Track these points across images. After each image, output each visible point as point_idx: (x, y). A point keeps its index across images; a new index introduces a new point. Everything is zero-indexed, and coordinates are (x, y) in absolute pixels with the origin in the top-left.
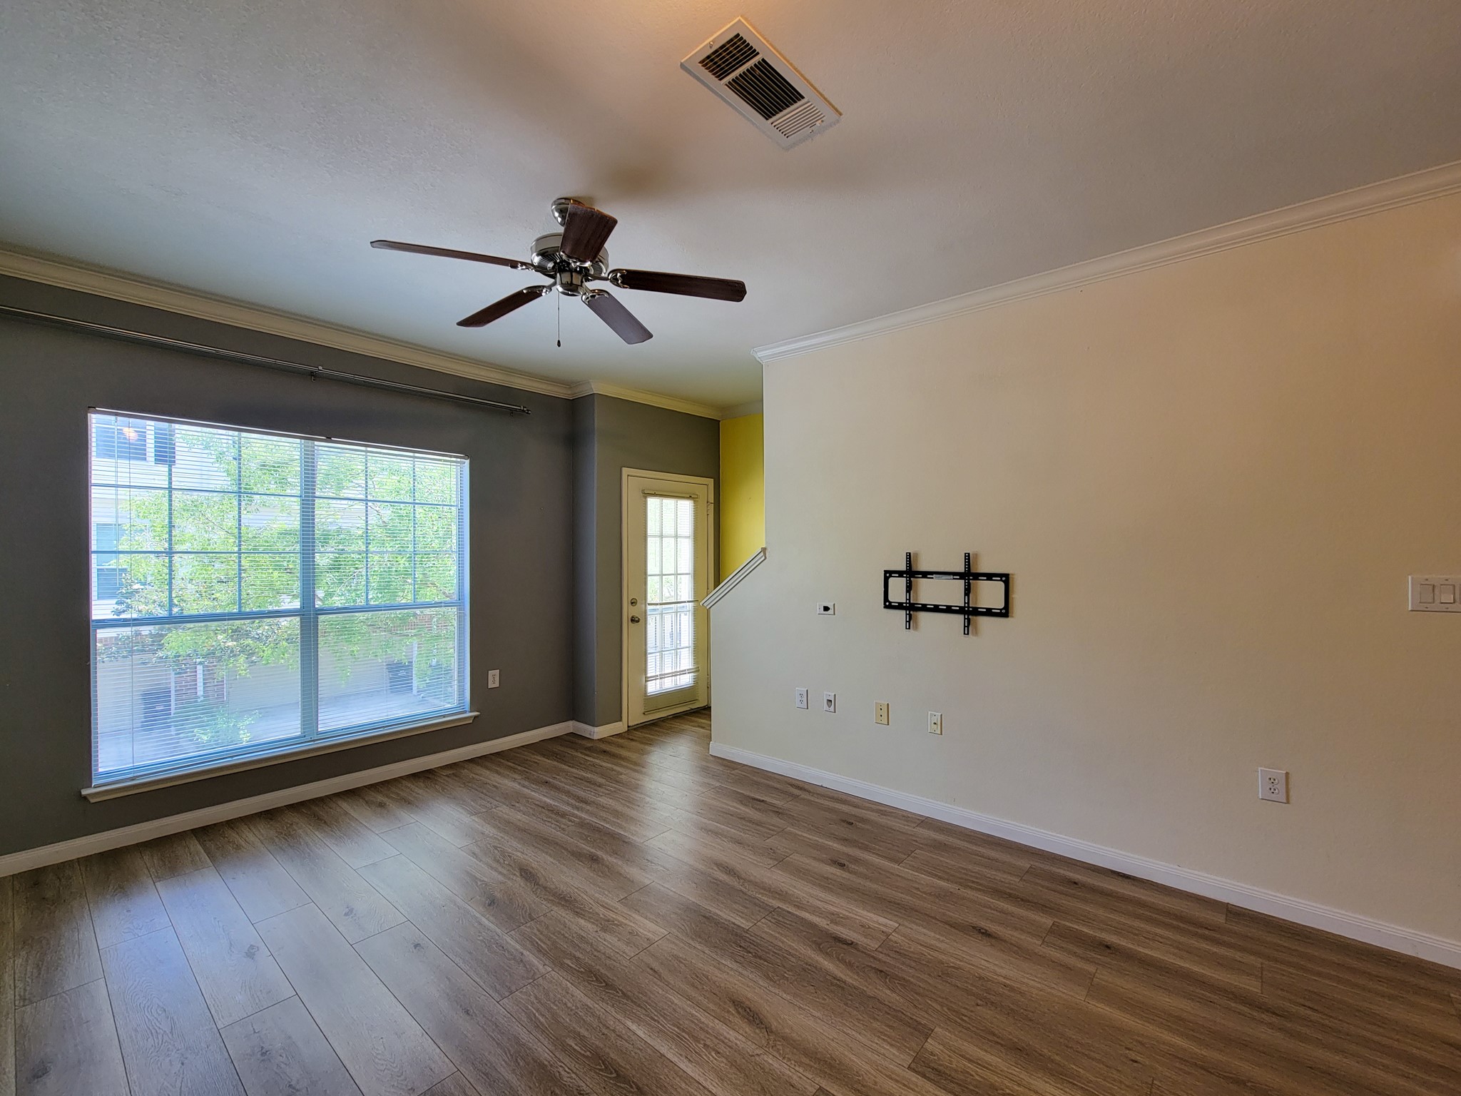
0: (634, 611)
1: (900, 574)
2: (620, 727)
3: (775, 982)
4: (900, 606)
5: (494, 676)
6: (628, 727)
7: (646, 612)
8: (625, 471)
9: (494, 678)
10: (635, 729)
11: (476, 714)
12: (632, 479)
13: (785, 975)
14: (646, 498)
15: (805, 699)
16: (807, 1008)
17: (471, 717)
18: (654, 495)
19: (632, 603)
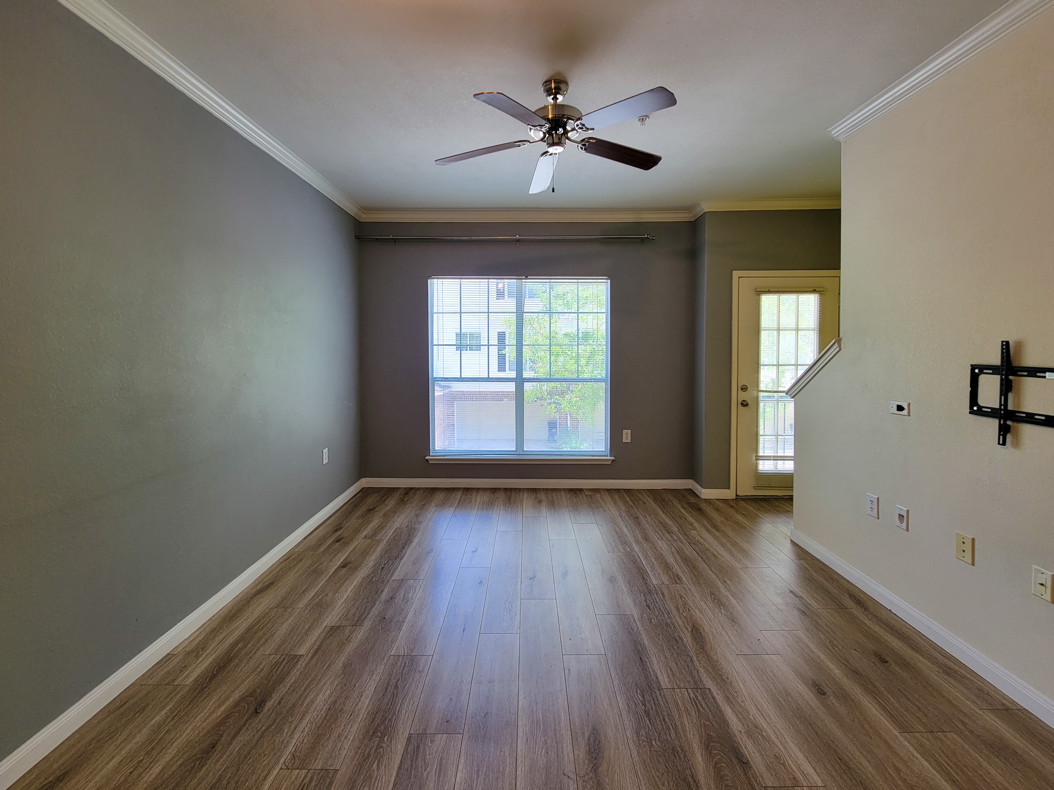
0: (743, 396)
1: (994, 370)
2: (728, 494)
3: (639, 740)
4: (992, 413)
5: (627, 434)
6: (737, 495)
7: (757, 398)
8: (736, 274)
9: (627, 436)
10: (742, 500)
11: (613, 458)
12: (742, 281)
13: (653, 742)
14: (759, 295)
15: (875, 507)
16: (641, 778)
17: (611, 460)
18: (769, 292)
19: (742, 389)
